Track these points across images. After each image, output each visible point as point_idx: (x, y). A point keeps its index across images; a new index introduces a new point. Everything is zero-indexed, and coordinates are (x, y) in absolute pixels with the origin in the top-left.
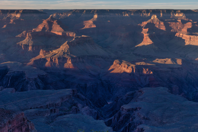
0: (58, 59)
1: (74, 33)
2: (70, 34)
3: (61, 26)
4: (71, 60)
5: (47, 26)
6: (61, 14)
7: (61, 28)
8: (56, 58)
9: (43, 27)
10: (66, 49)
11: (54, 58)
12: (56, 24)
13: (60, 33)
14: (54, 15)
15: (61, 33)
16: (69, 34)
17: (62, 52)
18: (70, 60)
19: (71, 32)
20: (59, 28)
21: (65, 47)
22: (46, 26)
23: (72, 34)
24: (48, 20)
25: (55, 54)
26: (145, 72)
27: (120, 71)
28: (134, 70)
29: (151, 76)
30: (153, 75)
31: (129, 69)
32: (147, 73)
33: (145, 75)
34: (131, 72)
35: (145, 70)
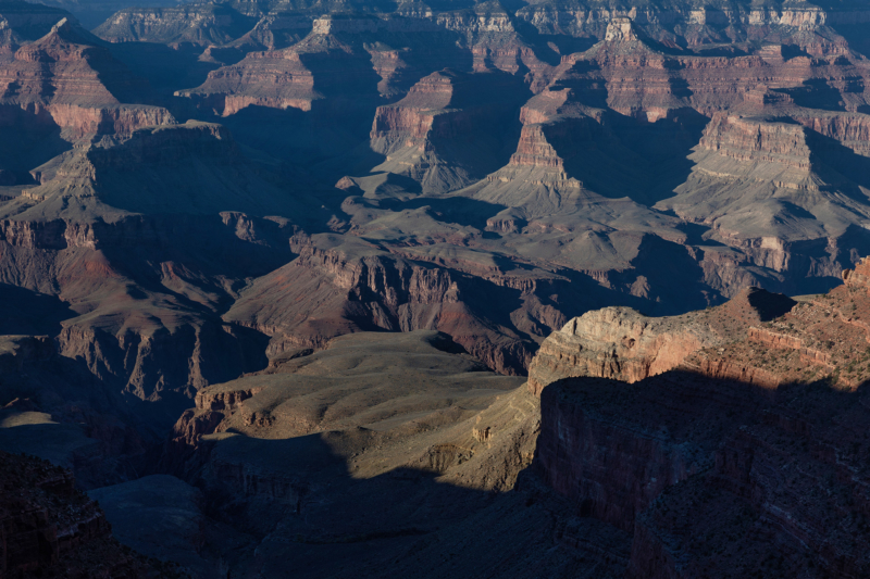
0: (33, 226)
1: (161, 111)
2: (142, 115)
3: (103, 78)
4: (95, 234)
5: (32, 74)
6: (153, 16)
7: (102, 88)
8: (22, 223)
9: (13, 80)
10: (82, 180)
11: (12, 223)
12: (81, 66)
13: (92, 110)
14: (118, 22)
15: (98, 111)
16: (135, 114)
17: (60, 197)
18: (91, 232)
19: (147, 107)
20: (94, 88)
21: (77, 174)
22: (27, 74)
23: (153, 115)
24: (39, 46)
25: (26, 206)
26: (424, 285)
27: (315, 280)
28: (372, 274)
29: (450, 300)
30: (461, 296)
31: (350, 270)
32: (434, 290)
33: (425, 298)
34: (356, 281)
35: (425, 273)
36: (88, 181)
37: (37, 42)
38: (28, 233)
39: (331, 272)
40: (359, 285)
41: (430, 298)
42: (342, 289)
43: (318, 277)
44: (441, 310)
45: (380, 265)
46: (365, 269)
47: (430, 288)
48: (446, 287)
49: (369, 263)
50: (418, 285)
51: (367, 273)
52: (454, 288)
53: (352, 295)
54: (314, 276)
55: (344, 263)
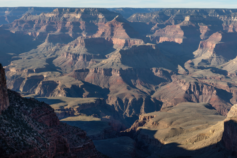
0: (104, 69)
1: (141, 40)
2: (136, 42)
3: (126, 31)
5: (109, 30)
6: (143, 15)
7: (126, 34)
8: (101, 69)
9: (103, 31)
10: (117, 58)
11: (99, 69)
12: (121, 28)
13: (123, 40)
14: (134, 17)
15: (125, 40)
16: (134, 41)
17: (112, 62)
18: (119, 72)
19: (137, 39)
20: (124, 34)
21: (116, 56)
22: (107, 30)
23: (139, 42)
24: (111, 23)
25: (103, 64)
26: (207, 90)
27: (177, 87)
28: (192, 86)
29: (214, 95)
30: (217, 94)
31: (186, 85)
32: (209, 92)
33: (207, 94)
34: (188, 88)
35: (207, 87)
36: (119, 58)
37: (110, 22)
38: (103, 71)
39: (182, 85)
40: (189, 89)
41: (208, 94)
42: (184, 90)
43: (178, 87)
44: (211, 97)
45: (195, 84)
46: (190, 85)
47: (208, 91)
48: (213, 91)
49: (192, 83)
50: (205, 90)
51: (191, 86)
52: (215, 91)
53: (186, 92)
54: (177, 86)
55: (185, 83)
